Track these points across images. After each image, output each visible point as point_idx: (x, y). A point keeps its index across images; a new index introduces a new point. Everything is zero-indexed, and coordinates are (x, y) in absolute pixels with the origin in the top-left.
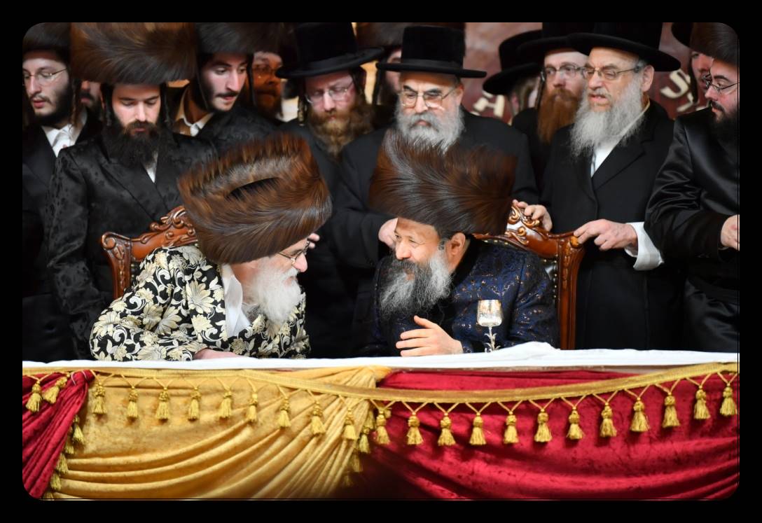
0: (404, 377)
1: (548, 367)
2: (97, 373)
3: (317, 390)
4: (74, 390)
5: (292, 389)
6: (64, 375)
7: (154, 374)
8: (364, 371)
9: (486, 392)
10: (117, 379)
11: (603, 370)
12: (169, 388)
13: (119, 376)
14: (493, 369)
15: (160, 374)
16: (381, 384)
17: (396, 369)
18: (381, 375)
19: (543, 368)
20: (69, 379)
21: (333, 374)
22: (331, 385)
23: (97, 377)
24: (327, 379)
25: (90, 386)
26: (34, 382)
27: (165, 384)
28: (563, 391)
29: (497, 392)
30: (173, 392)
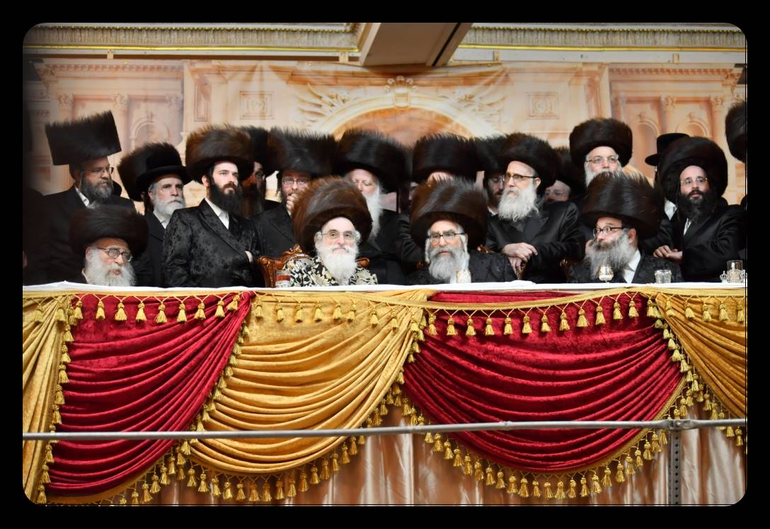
0: (445, 296)
1: (527, 290)
2: (257, 293)
3: (393, 303)
4: (244, 302)
5: (377, 303)
6: (237, 294)
8: (419, 292)
9: (493, 304)
10: (269, 297)
11: (558, 291)
12: (301, 302)
13: (270, 295)
14: (493, 290)
15: (295, 294)
16: (430, 299)
17: (438, 291)
18: (430, 294)
19: (524, 290)
20: (240, 296)
21: (400, 294)
22: (400, 300)
23: (257, 295)
24: (398, 297)
25: (253, 302)
26: (219, 300)
27: (300, 300)
28: (538, 303)
29: (499, 304)
30: (304, 305)
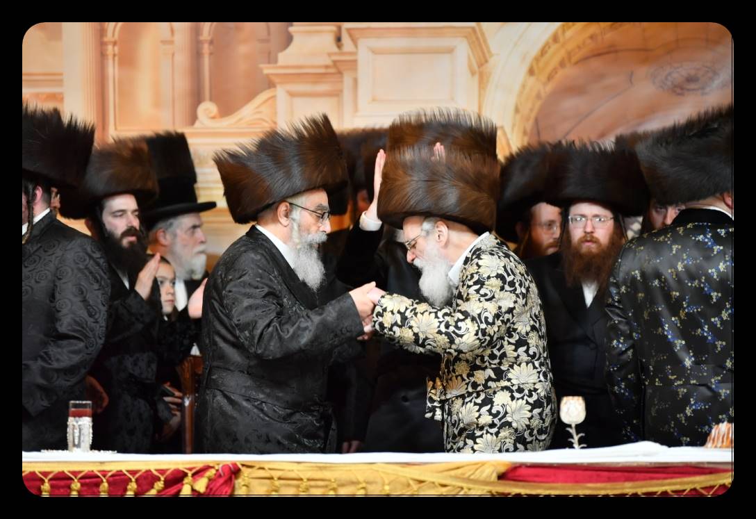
0: (523, 471)
1: (655, 463)
2: (243, 465)
3: (444, 482)
4: (221, 481)
5: (421, 482)
6: (213, 467)
7: (295, 467)
8: (486, 465)
9: (599, 485)
10: (261, 471)
11: (706, 466)
12: (309, 480)
13: (263, 469)
14: (604, 463)
15: (300, 467)
16: (502, 477)
17: (516, 463)
18: (502, 469)
19: (651, 463)
20: (217, 470)
21: (458, 468)
22: (457, 478)
23: (243, 469)
24: (453, 473)
25: (237, 478)
26: (185, 475)
27: (304, 476)
28: (669, 484)
29: (608, 485)
30: (313, 483)
